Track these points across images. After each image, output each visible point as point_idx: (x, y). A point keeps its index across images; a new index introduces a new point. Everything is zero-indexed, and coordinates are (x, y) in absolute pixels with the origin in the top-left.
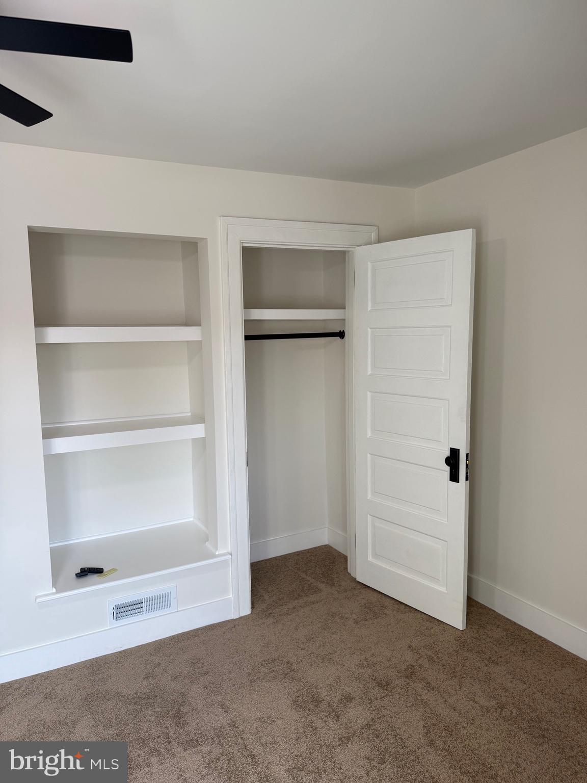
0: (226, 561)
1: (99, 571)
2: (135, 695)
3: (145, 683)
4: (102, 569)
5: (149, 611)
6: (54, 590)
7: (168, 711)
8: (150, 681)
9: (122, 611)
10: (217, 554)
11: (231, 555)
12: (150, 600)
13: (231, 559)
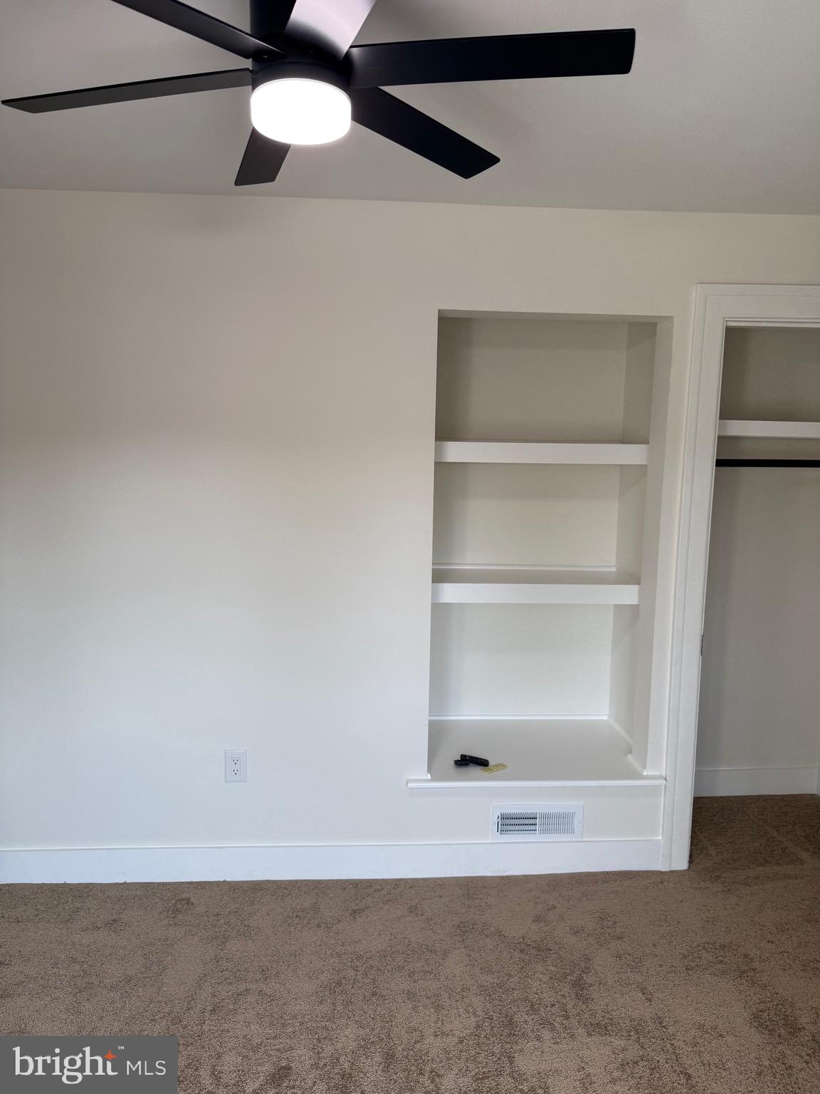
0: (656, 787)
1: (483, 763)
2: (521, 940)
3: (535, 927)
4: (487, 761)
5: (544, 831)
6: (429, 776)
7: (566, 975)
8: (541, 927)
9: (509, 823)
10: (645, 774)
11: (666, 780)
12: (546, 817)
13: (665, 786)
